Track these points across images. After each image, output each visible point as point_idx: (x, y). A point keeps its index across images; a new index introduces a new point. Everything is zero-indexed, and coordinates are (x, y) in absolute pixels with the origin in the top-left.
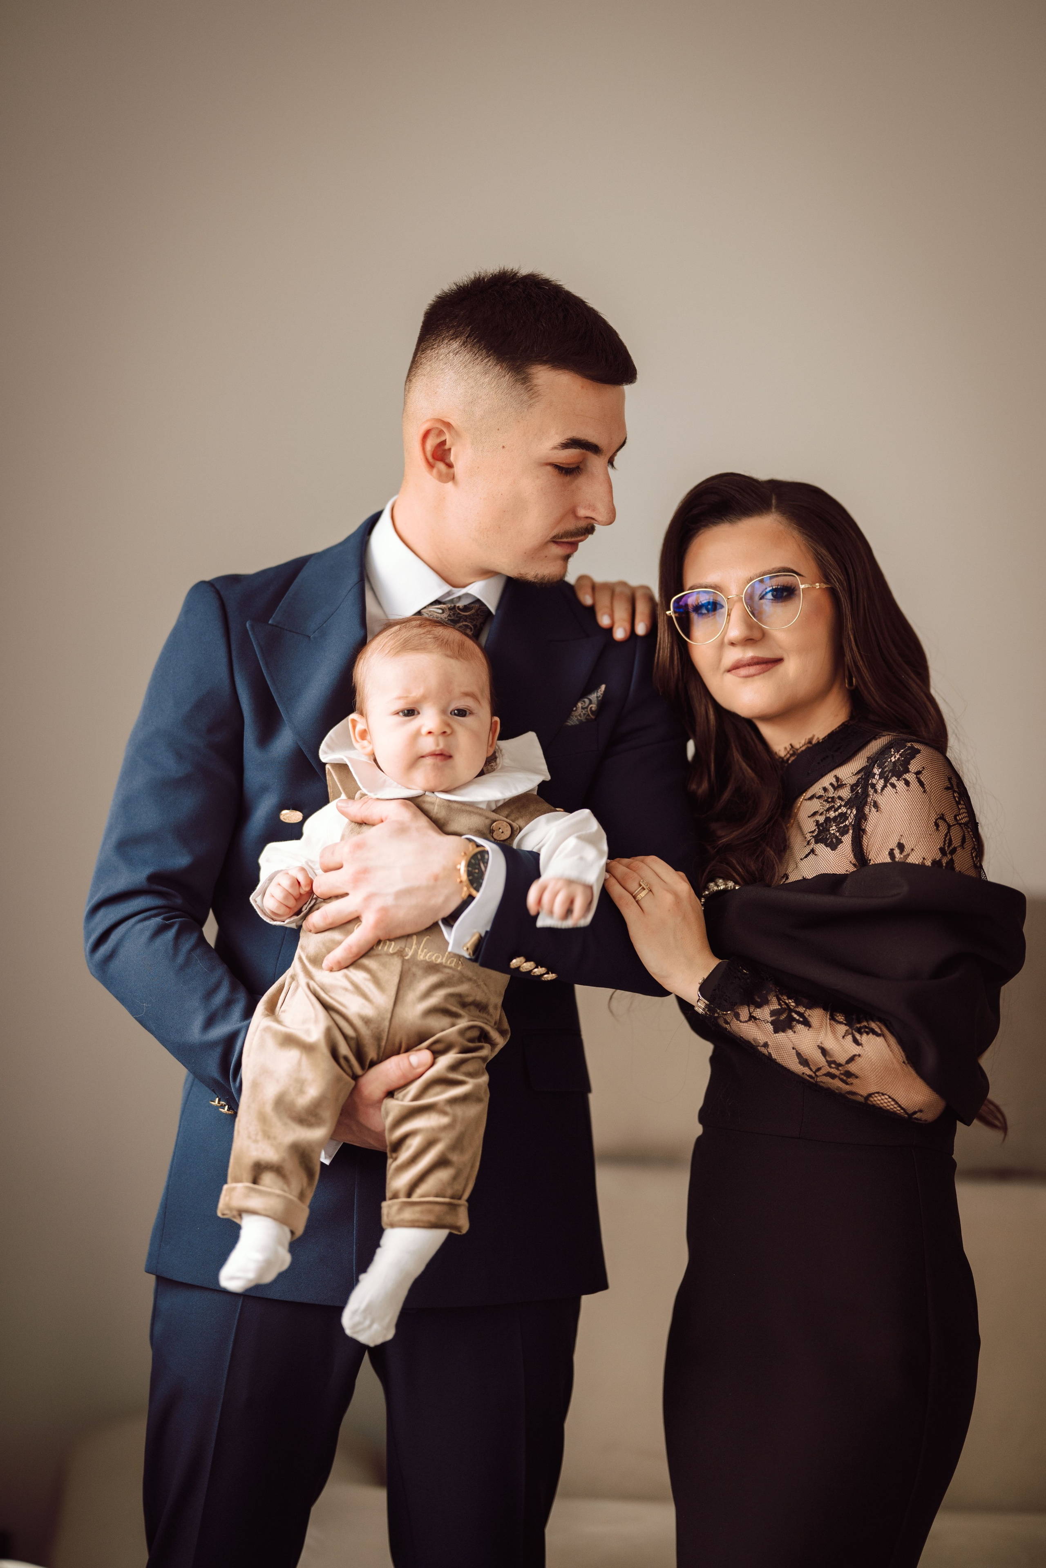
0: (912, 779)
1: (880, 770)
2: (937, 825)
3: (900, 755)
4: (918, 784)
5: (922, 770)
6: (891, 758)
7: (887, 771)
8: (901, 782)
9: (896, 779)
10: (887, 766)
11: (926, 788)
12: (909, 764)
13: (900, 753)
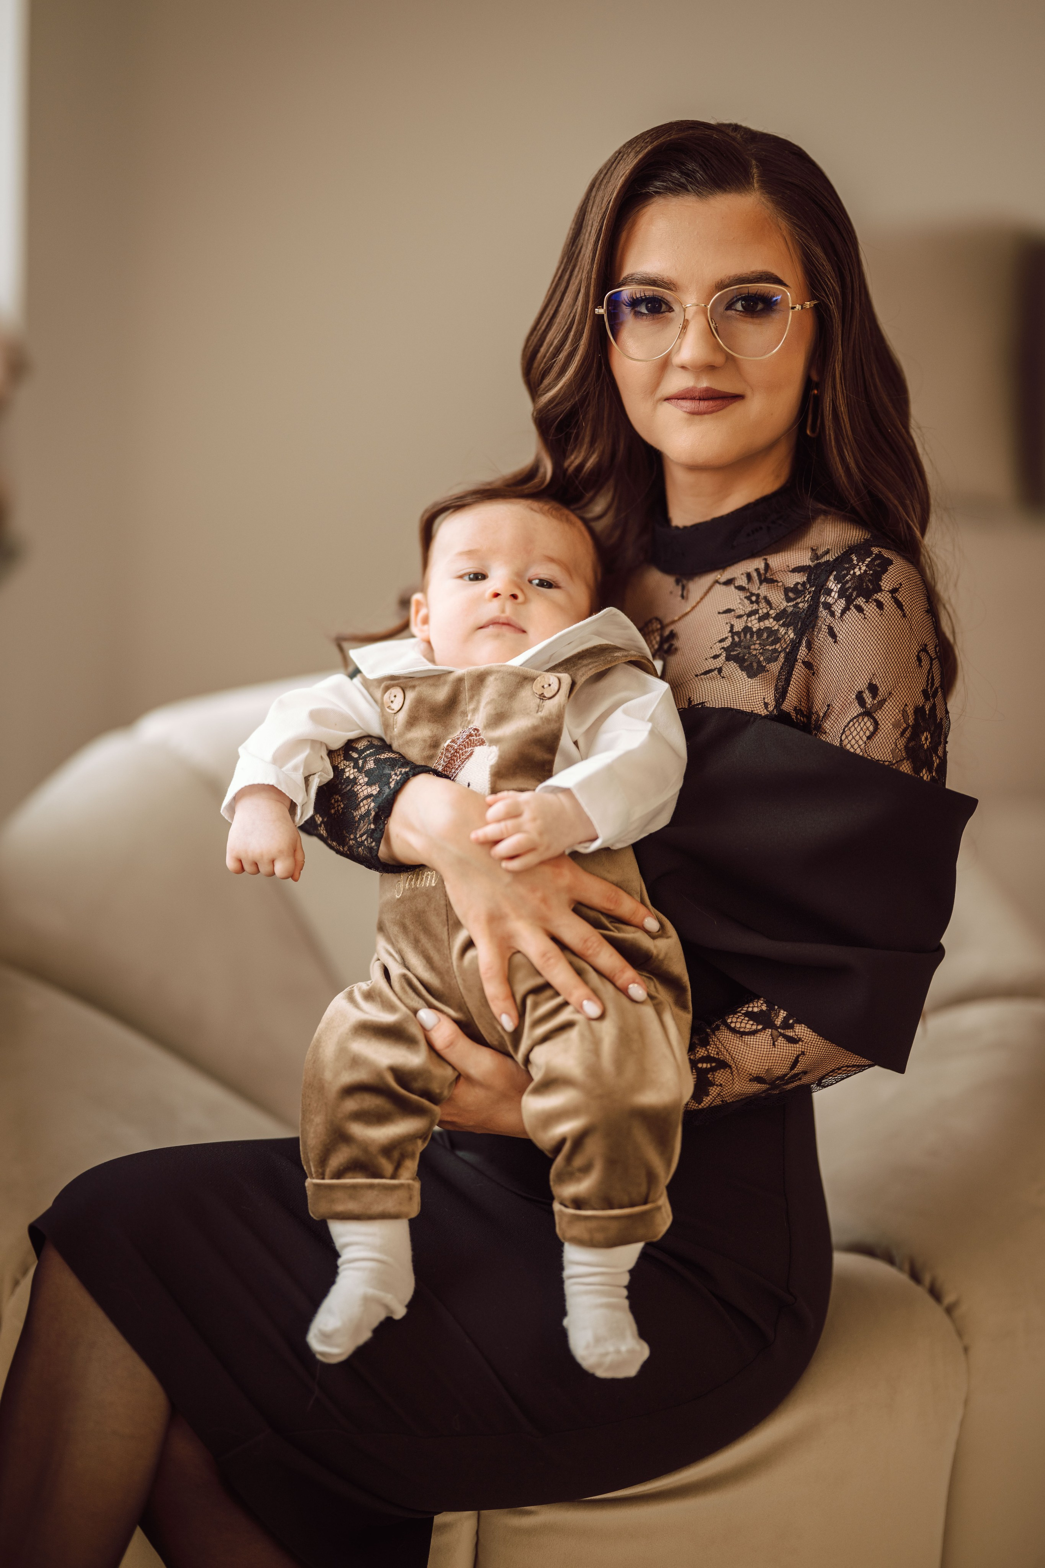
0: (886, 599)
1: (839, 586)
2: (919, 660)
3: (867, 566)
4: (895, 606)
5: (899, 588)
6: (854, 570)
7: (850, 587)
8: (871, 604)
9: (865, 600)
10: (850, 581)
11: (906, 610)
12: (881, 580)
13: (866, 562)
